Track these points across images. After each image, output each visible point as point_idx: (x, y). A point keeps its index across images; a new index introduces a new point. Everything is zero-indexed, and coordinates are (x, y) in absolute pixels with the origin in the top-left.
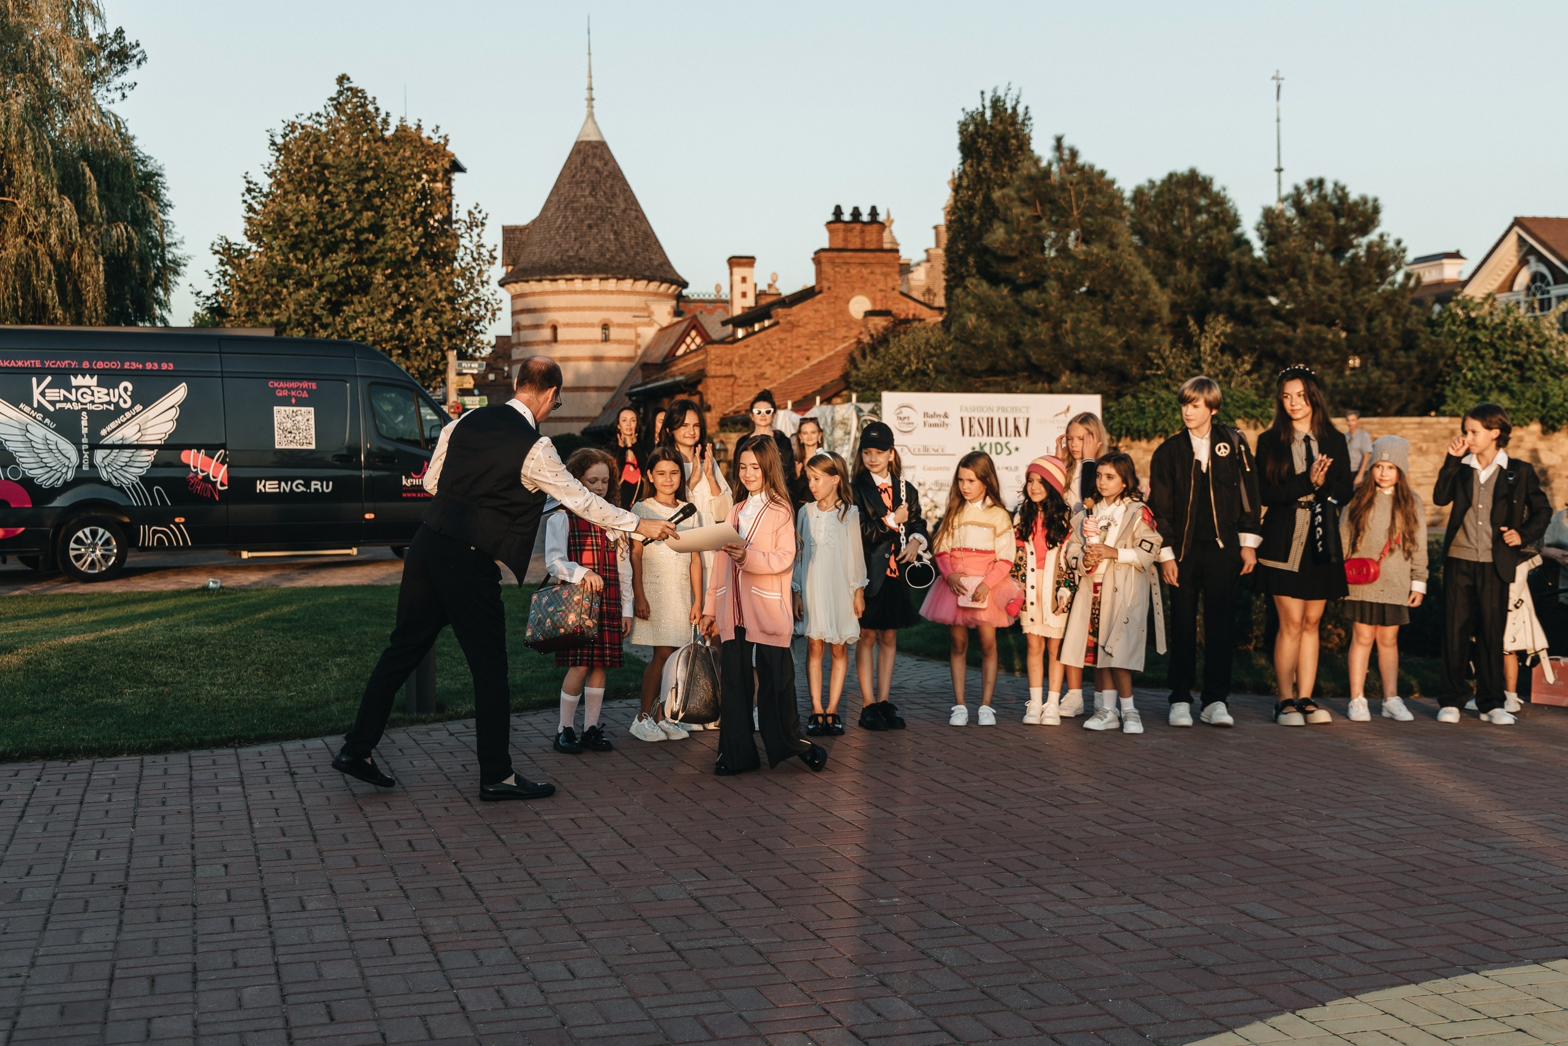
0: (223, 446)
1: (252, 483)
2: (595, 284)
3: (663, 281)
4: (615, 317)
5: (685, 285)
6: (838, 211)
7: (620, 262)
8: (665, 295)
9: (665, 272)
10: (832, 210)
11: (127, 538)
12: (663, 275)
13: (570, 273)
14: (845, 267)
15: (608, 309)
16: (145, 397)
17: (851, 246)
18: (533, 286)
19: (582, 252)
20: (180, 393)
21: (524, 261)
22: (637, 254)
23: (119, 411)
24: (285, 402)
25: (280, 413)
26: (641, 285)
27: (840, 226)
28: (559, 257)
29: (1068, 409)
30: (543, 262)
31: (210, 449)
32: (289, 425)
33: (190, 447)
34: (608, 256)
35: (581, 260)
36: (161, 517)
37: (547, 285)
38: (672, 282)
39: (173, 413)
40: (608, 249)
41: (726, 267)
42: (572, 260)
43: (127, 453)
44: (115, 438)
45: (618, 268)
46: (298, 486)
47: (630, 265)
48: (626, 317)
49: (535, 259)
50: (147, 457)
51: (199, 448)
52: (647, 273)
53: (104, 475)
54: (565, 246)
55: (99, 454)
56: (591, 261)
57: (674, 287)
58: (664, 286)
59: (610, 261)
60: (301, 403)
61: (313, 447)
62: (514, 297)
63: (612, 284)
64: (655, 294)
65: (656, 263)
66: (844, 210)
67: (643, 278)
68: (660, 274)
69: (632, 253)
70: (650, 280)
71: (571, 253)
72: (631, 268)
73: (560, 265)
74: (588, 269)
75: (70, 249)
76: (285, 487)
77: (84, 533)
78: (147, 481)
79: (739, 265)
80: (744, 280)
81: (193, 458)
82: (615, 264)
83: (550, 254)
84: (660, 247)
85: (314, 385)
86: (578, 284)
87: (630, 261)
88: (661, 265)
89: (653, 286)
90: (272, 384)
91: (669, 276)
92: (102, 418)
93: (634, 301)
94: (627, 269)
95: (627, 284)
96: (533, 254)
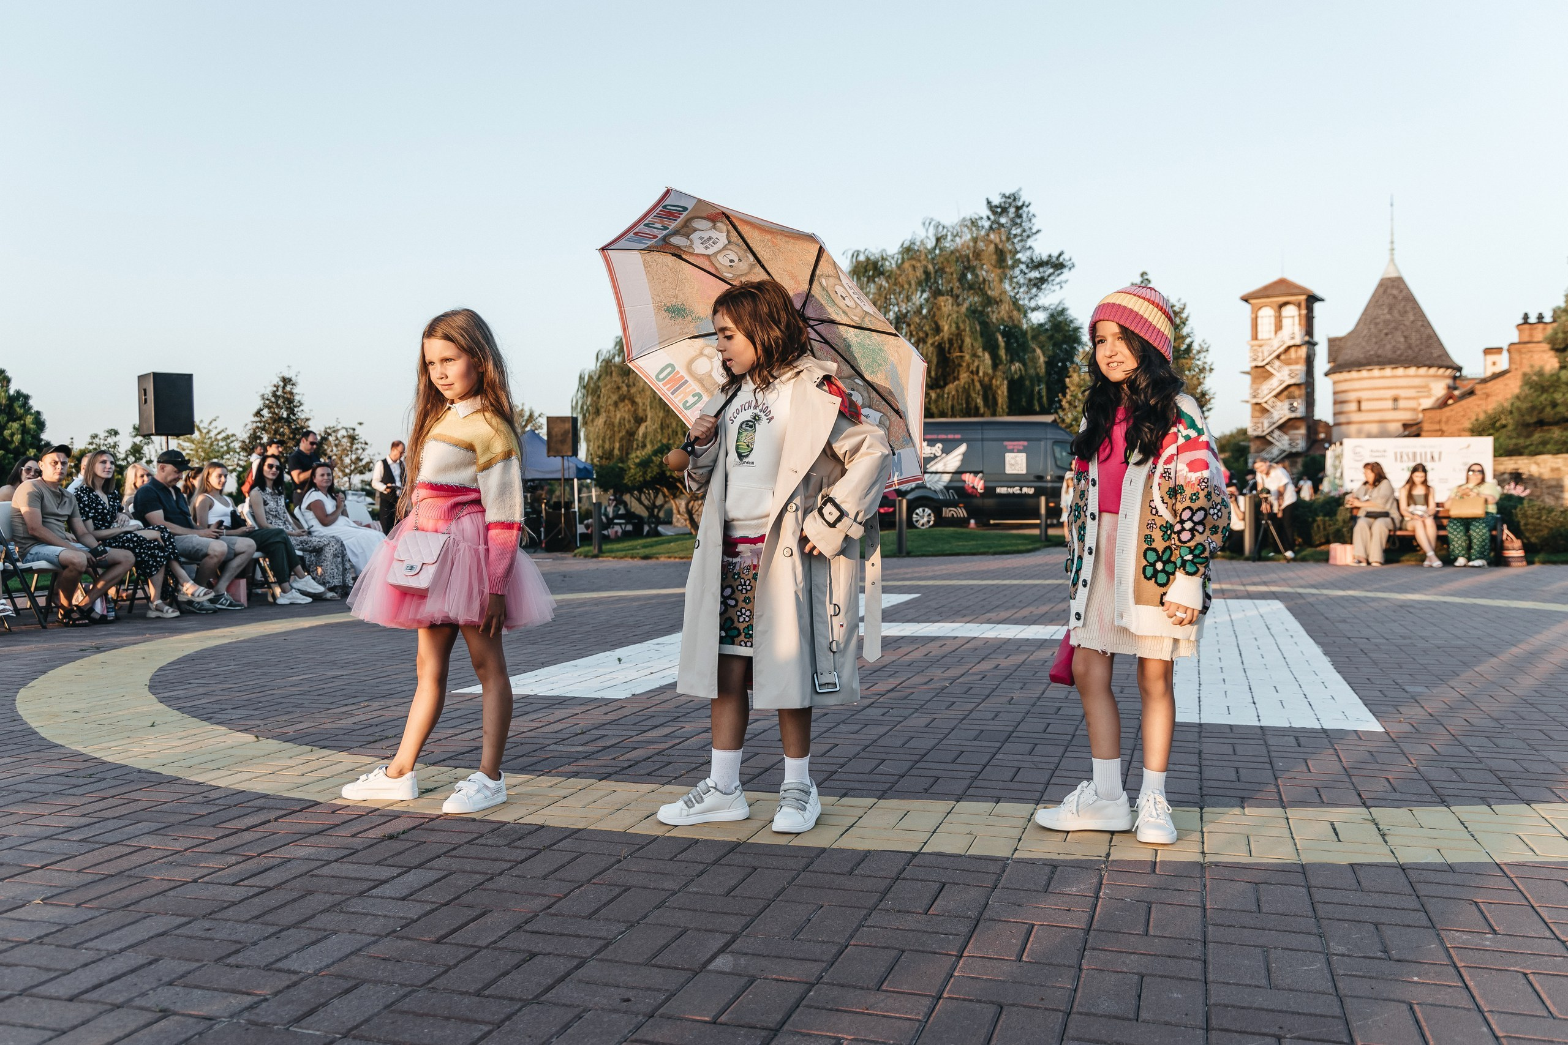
0: (981, 472)
1: (994, 489)
2: (1388, 371)
3: (1440, 367)
4: (1402, 393)
5: (1460, 369)
6: (1526, 317)
7: (1408, 356)
8: (1443, 377)
9: (1442, 361)
10: (1522, 316)
11: (937, 512)
13: (1371, 365)
14: (1529, 355)
15: (1397, 388)
16: (946, 451)
17: (1536, 340)
18: (1345, 375)
19: (1380, 352)
20: (963, 448)
21: (1340, 360)
22: (1420, 350)
23: (936, 457)
24: (1012, 451)
25: (1009, 456)
26: (1423, 371)
27: (1526, 326)
28: (1364, 356)
29: (1469, 446)
30: (1354, 360)
31: (976, 473)
32: (1013, 462)
33: (966, 472)
34: (1399, 352)
35: (1379, 356)
36: (953, 504)
37: (1354, 374)
38: (1448, 368)
39: (960, 457)
40: (1399, 349)
41: (1481, 355)
42: (1373, 357)
43: (938, 475)
44: (933, 469)
45: (1406, 360)
46: (1016, 490)
47: (1415, 357)
48: (1412, 393)
49: (1347, 358)
50: (946, 478)
51: (970, 472)
52: (1428, 363)
53: (928, 485)
54: (1368, 348)
55: (927, 476)
56: (1386, 357)
57: (1449, 371)
58: (1441, 371)
59: (1401, 355)
60: (1019, 451)
61: (1024, 472)
62: (1335, 383)
63: (1400, 371)
64: (1435, 376)
65: (1435, 355)
66: (1530, 315)
67: (1425, 366)
68: (1440, 363)
69: (1416, 350)
70: (1430, 367)
71: (1372, 353)
72: (1416, 360)
73: (1364, 361)
74: (1382, 362)
75: (991, 379)
76: (1010, 491)
77: (919, 511)
78: (947, 488)
79: (1490, 353)
80: (1494, 364)
81: (968, 478)
82: (1403, 358)
83: (1357, 354)
84: (1441, 344)
85: (1025, 443)
86: (1376, 372)
87: (1415, 355)
88: (1439, 356)
89: (1433, 371)
90: (1006, 443)
91: (1445, 363)
92: (928, 460)
93: (1417, 382)
94: (1412, 361)
95: (1412, 371)
96: (1347, 355)
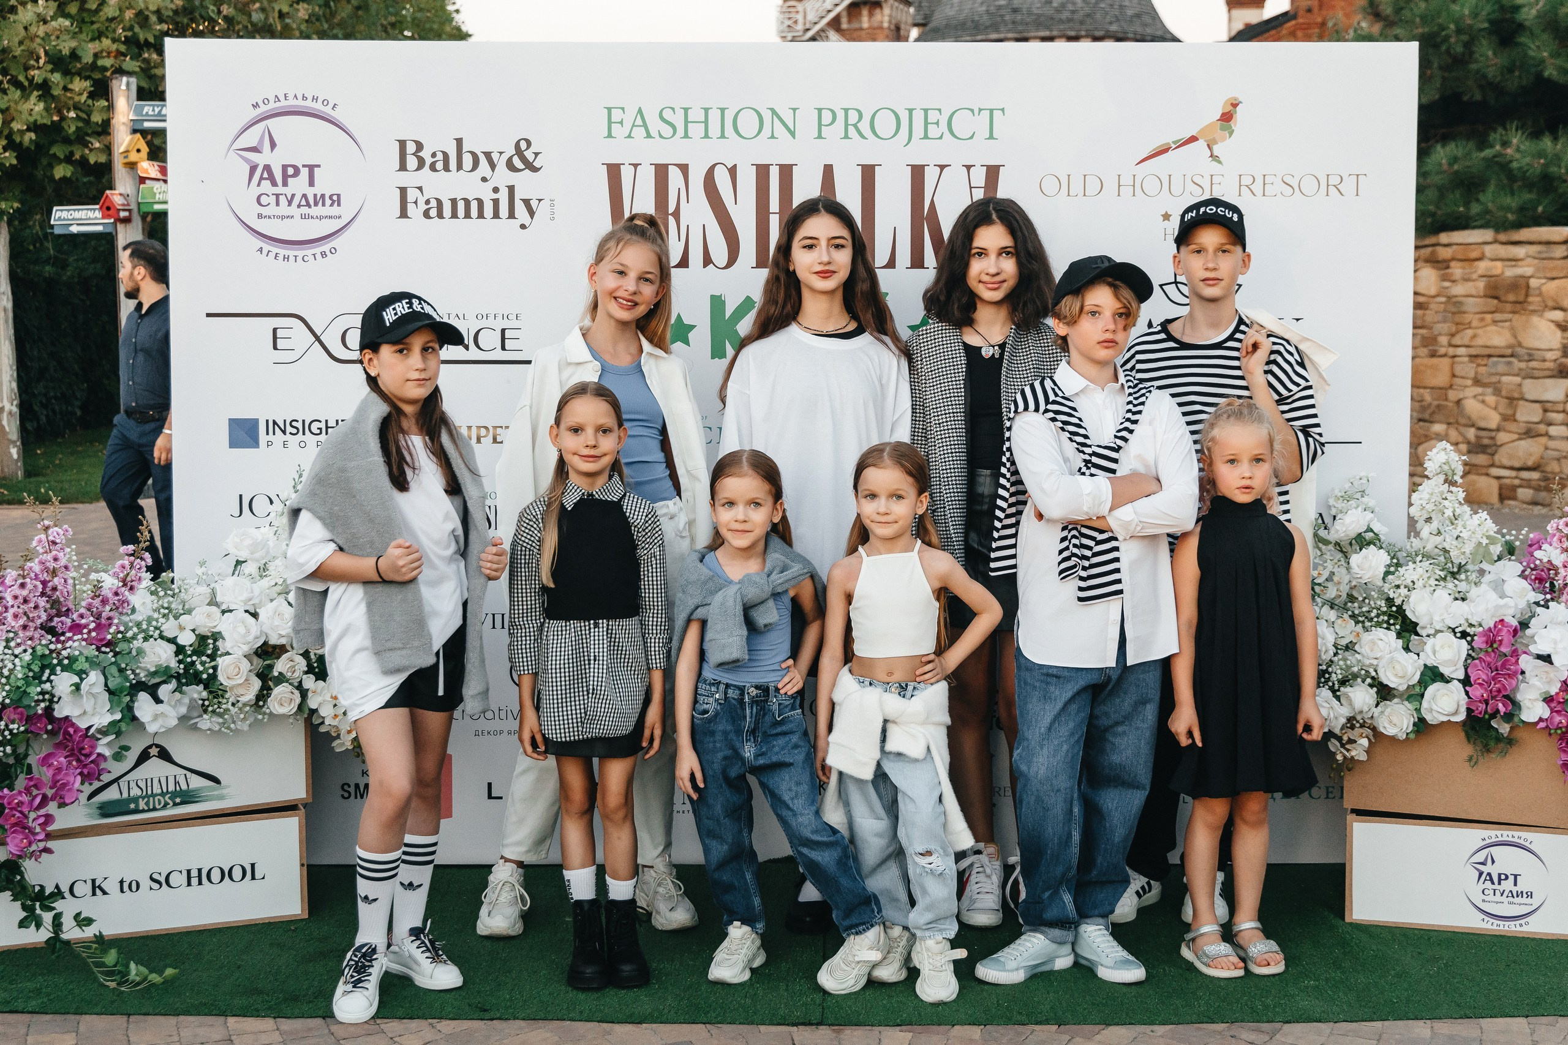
7: (1073, 12)
9: (1145, 25)
12: (1139, 29)
13: (997, 31)
28: (984, 8)
29: (1227, 117)
30: (962, 17)
38: (1155, 38)
42: (1003, 12)
45: (1069, 20)
47: (1088, 15)
49: (952, 13)
56: (1030, 13)
72: (1089, 21)
79: (1241, 4)
82: (1065, 15)
87: (1087, 10)
94: (1082, 23)
96: (951, 6)
